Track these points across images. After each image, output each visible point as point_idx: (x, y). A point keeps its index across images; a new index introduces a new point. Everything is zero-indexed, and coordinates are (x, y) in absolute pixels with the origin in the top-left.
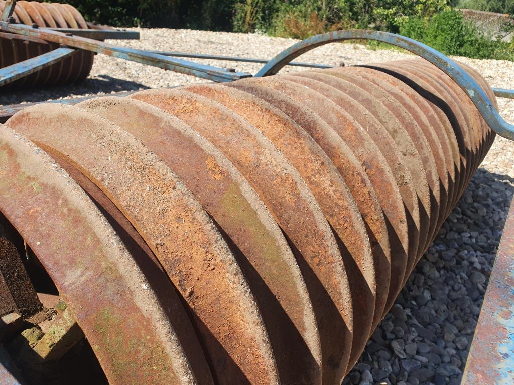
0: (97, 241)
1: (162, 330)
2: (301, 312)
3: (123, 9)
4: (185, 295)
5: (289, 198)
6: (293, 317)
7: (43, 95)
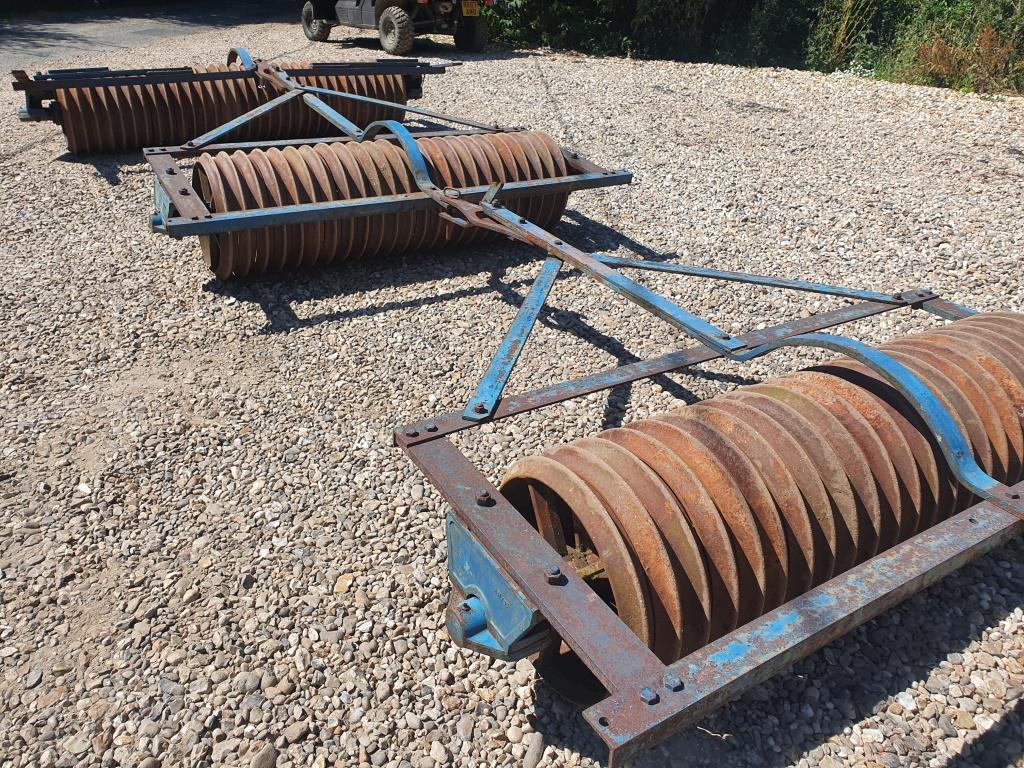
0: (615, 541)
1: (635, 581)
2: (702, 591)
3: (606, 21)
4: (646, 569)
5: (711, 528)
6: (698, 593)
7: (500, 258)
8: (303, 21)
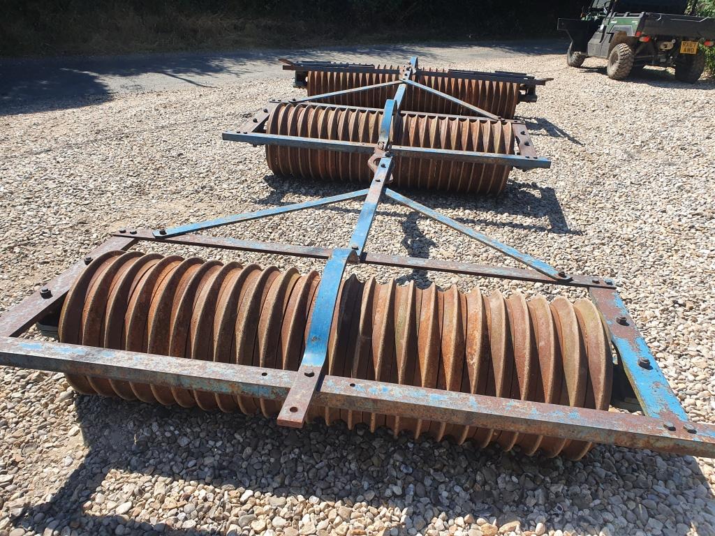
8: (568, 53)
